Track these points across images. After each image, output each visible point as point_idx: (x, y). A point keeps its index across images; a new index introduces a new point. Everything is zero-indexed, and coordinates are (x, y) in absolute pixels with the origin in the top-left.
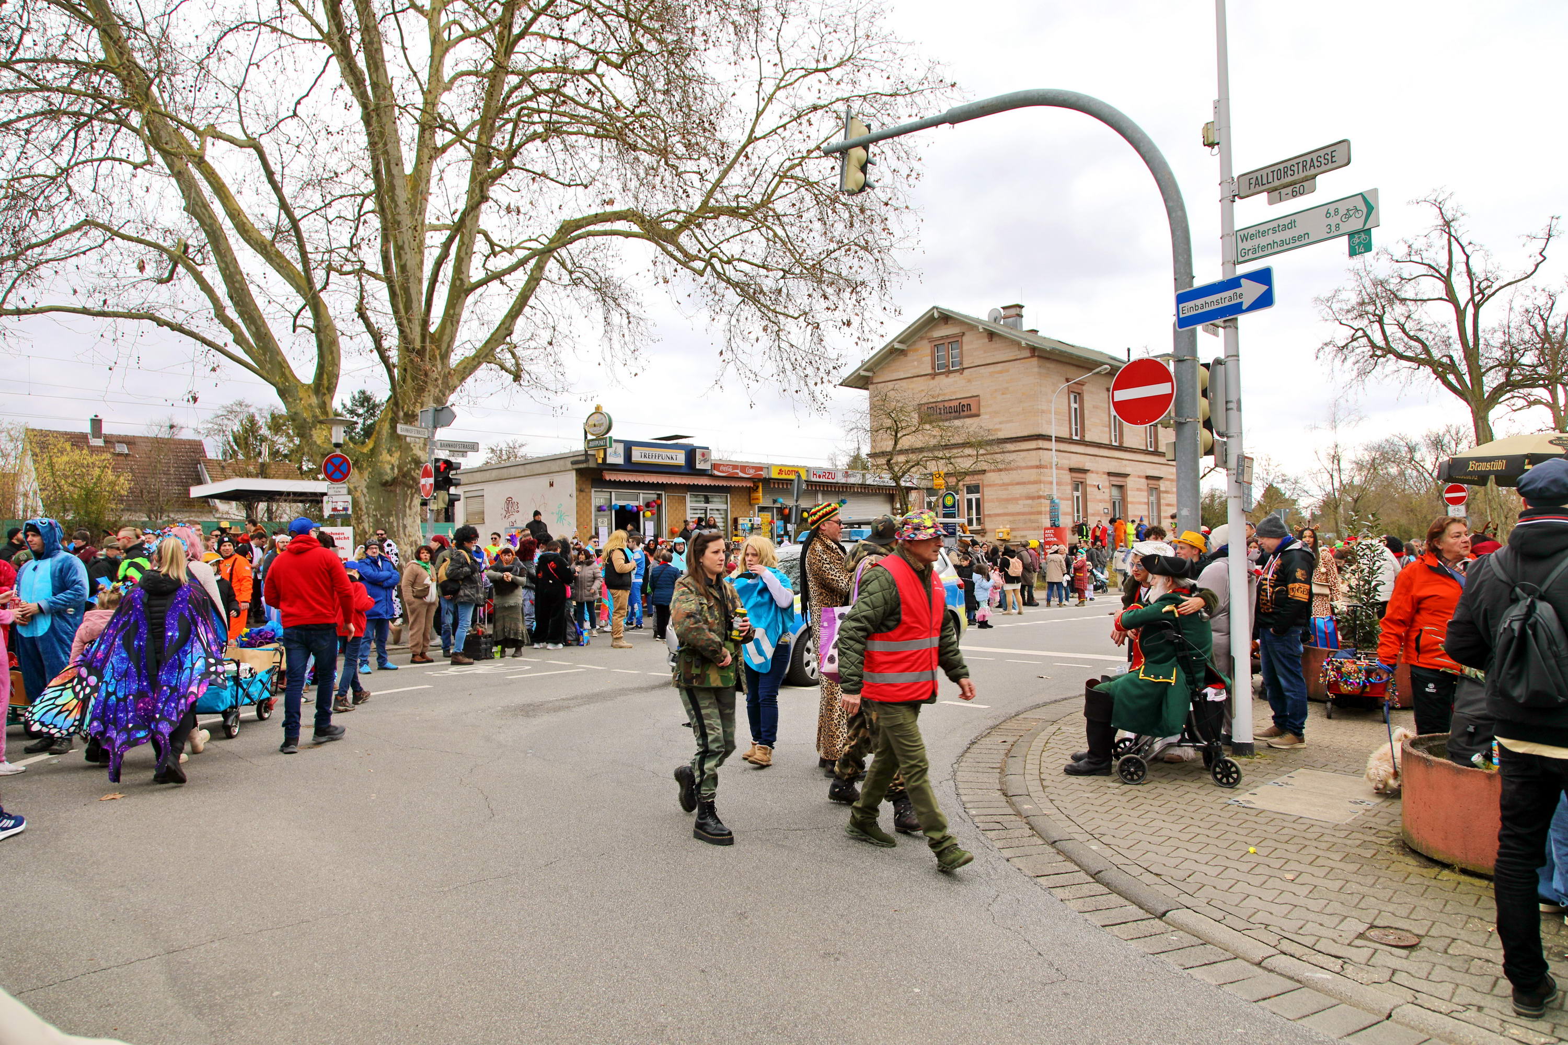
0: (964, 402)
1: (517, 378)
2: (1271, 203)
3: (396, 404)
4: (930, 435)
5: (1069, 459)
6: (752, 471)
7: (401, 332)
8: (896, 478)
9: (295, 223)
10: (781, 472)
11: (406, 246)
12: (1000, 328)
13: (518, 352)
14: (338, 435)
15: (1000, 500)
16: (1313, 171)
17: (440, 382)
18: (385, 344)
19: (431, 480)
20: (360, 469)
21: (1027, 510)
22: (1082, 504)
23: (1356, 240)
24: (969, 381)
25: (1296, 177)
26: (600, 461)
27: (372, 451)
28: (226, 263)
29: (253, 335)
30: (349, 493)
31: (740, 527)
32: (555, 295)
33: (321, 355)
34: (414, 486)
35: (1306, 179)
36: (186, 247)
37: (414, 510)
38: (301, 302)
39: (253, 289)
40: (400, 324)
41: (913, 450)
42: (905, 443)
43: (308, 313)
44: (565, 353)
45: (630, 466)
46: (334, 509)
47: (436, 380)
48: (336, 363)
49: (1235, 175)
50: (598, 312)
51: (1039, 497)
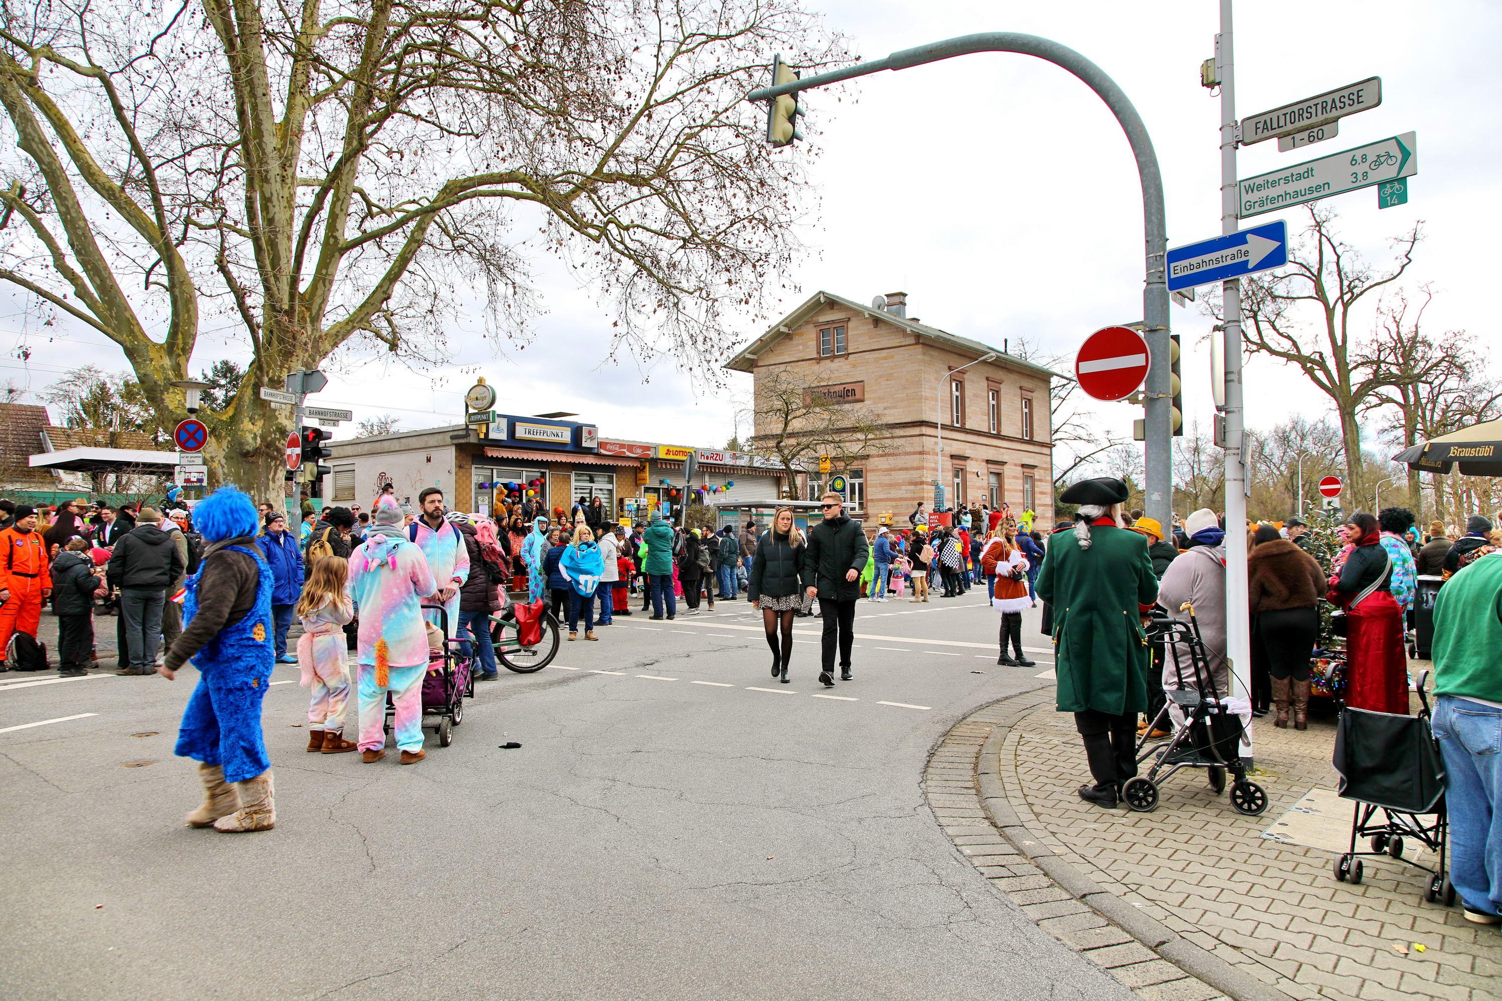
0: (849, 387)
1: (393, 347)
2: (1282, 149)
3: (260, 368)
4: (819, 419)
5: (951, 446)
6: (639, 451)
7: (267, 289)
8: (785, 461)
9: (149, 171)
10: (668, 451)
11: (274, 198)
12: (884, 314)
13: (396, 320)
14: (194, 399)
15: (882, 485)
16: (1335, 113)
17: (310, 346)
18: (249, 301)
19: (298, 450)
20: (218, 438)
21: (909, 495)
22: (962, 489)
23: (1388, 189)
24: (854, 366)
25: (1314, 120)
26: (482, 436)
27: (232, 418)
28: (67, 207)
29: (97, 288)
30: (205, 463)
31: (626, 508)
32: (437, 261)
33: (175, 313)
34: (278, 457)
35: (1326, 122)
36: (23, 191)
37: (278, 483)
38: (155, 256)
39: (100, 242)
40: (265, 281)
41: (805, 434)
42: (796, 425)
43: (162, 269)
44: (447, 320)
45: (513, 442)
46: (187, 481)
47: (306, 344)
48: (192, 321)
49: (1239, 118)
50: (482, 282)
51: (922, 483)
